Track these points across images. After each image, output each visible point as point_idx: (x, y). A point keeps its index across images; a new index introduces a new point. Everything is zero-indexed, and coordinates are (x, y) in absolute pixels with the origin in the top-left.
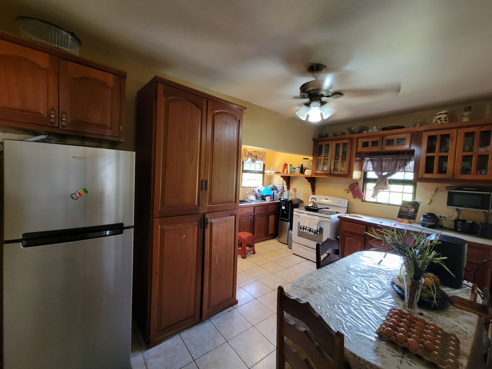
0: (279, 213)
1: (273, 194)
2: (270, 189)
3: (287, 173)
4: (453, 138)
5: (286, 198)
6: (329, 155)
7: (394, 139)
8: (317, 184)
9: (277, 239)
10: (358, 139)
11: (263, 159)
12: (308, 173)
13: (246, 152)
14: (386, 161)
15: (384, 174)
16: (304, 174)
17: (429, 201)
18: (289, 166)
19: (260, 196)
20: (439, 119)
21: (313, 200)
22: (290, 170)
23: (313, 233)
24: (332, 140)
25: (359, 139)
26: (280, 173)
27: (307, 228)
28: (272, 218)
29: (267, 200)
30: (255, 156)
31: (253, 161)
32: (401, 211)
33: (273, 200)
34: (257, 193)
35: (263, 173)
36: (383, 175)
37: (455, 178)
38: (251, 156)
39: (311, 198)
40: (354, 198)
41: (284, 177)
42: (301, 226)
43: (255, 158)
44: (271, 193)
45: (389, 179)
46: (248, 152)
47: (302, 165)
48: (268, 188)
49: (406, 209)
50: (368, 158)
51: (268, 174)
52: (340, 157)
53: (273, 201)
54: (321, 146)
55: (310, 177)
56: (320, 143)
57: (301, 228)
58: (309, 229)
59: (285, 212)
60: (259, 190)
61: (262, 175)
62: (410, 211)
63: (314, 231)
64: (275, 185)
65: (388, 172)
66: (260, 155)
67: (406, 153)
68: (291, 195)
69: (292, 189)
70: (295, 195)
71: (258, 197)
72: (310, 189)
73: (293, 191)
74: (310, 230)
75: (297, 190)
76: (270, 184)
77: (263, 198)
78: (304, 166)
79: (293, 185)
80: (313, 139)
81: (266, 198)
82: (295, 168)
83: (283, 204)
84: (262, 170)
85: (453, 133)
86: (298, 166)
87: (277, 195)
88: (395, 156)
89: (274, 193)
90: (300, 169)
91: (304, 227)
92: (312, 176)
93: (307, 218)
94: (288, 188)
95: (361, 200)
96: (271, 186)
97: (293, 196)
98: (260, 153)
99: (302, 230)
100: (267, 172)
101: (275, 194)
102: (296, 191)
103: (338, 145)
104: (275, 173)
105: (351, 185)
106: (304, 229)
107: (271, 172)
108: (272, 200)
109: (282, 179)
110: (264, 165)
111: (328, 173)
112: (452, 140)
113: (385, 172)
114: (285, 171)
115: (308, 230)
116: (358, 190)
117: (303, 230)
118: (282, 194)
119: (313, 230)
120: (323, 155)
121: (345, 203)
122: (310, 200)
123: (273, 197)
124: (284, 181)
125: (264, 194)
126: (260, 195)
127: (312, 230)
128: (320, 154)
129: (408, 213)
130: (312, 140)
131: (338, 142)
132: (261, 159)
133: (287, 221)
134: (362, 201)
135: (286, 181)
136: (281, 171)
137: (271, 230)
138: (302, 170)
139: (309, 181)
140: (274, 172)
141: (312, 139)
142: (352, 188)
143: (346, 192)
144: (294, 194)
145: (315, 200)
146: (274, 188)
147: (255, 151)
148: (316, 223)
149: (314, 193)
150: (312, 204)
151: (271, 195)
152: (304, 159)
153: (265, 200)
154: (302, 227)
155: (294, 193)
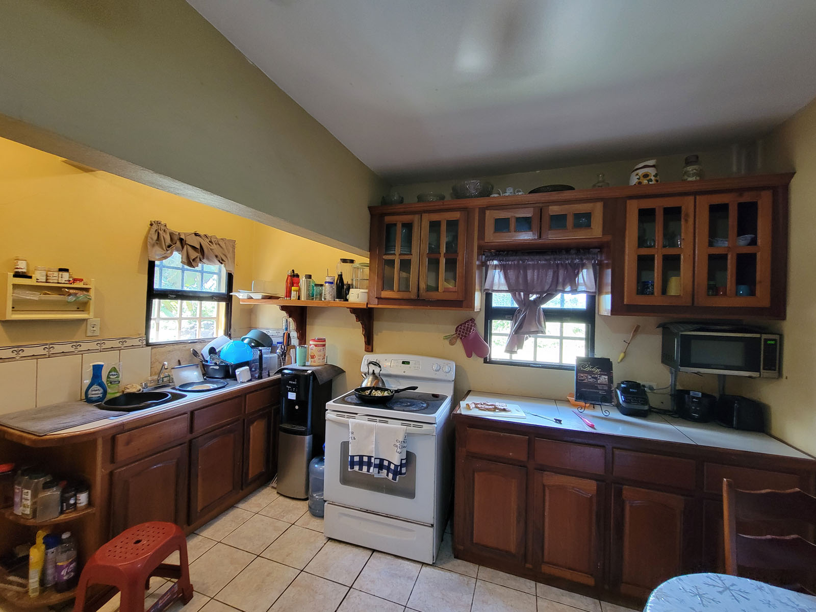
0: (278, 411)
1: (258, 357)
2: (249, 343)
3: (299, 299)
4: (687, 215)
5: (297, 366)
6: (415, 250)
7: (566, 215)
8: (377, 325)
9: (274, 485)
10: (483, 211)
11: (224, 258)
12: (357, 297)
13: (161, 232)
14: (534, 267)
15: (533, 297)
16: (347, 300)
17: (622, 355)
18: (303, 280)
19: (217, 367)
20: (646, 176)
21: (372, 367)
22: (308, 290)
23: (391, 476)
24: (420, 213)
25: (488, 212)
26: (278, 298)
27: (373, 460)
28: (257, 430)
29: (240, 379)
30: (198, 247)
31: (190, 262)
32: (579, 384)
33: (261, 374)
34: (208, 358)
35: (227, 298)
36: (531, 300)
37: (696, 304)
38: (183, 247)
39: (366, 363)
40: (469, 355)
41: (290, 310)
42: (352, 457)
43: (198, 255)
44: (253, 355)
45: (542, 308)
46: (171, 235)
47: (340, 276)
48: (243, 340)
49: (590, 377)
50: (495, 262)
51: (243, 300)
52: (442, 255)
53: (260, 377)
54: (391, 227)
55: (365, 307)
56: (388, 219)
57: (352, 464)
58: (377, 462)
59: (297, 407)
60: (212, 351)
61: (223, 305)
62: (599, 382)
63: (392, 467)
64: (265, 331)
65: (541, 293)
66: (214, 247)
67: (573, 251)
68: (313, 357)
69: (314, 340)
70: (321, 358)
71: (210, 370)
72: (361, 340)
73: (316, 346)
74: (380, 466)
75: (327, 343)
76: (250, 329)
77: (228, 372)
78: (346, 280)
79: (315, 331)
80: (370, 208)
81: (238, 372)
82: (322, 285)
83: (290, 385)
84: (223, 290)
85: (687, 204)
86: (328, 280)
87: (271, 357)
88: (552, 257)
89: (261, 356)
90: (335, 286)
91: (361, 457)
92: (369, 306)
93: (371, 430)
94: (303, 339)
95: (482, 360)
96: (252, 334)
97: (316, 359)
98: (213, 240)
99: (356, 468)
100: (240, 295)
101: (264, 356)
102: (324, 345)
103: (435, 226)
104: (265, 298)
105: (461, 325)
106: (361, 463)
107: (252, 295)
108: (257, 375)
109: (284, 313)
110: (230, 277)
111: (412, 297)
112: (686, 221)
113: (533, 293)
114: (294, 294)
115: (376, 466)
116: (477, 336)
117: (361, 469)
118: (284, 354)
119: (390, 463)
120: (398, 250)
121: (448, 370)
122: (364, 368)
123: (257, 366)
124: (290, 320)
125: (232, 361)
126: (216, 364)
127: (386, 463)
128: (388, 245)
129: (596, 388)
130: (367, 209)
131: (435, 217)
132: (216, 256)
133: (303, 433)
134: (485, 361)
135: (295, 320)
136: (282, 293)
137: (255, 467)
138: (342, 290)
139: (359, 318)
140: (258, 296)
141: (367, 207)
142: (463, 332)
143: (447, 342)
144: (319, 353)
145: (379, 369)
146: (263, 341)
147: (196, 234)
148: (398, 444)
149: (370, 347)
150: (370, 378)
151: (254, 361)
152: (344, 261)
153: (234, 377)
154: (357, 459)
155: (320, 351)
